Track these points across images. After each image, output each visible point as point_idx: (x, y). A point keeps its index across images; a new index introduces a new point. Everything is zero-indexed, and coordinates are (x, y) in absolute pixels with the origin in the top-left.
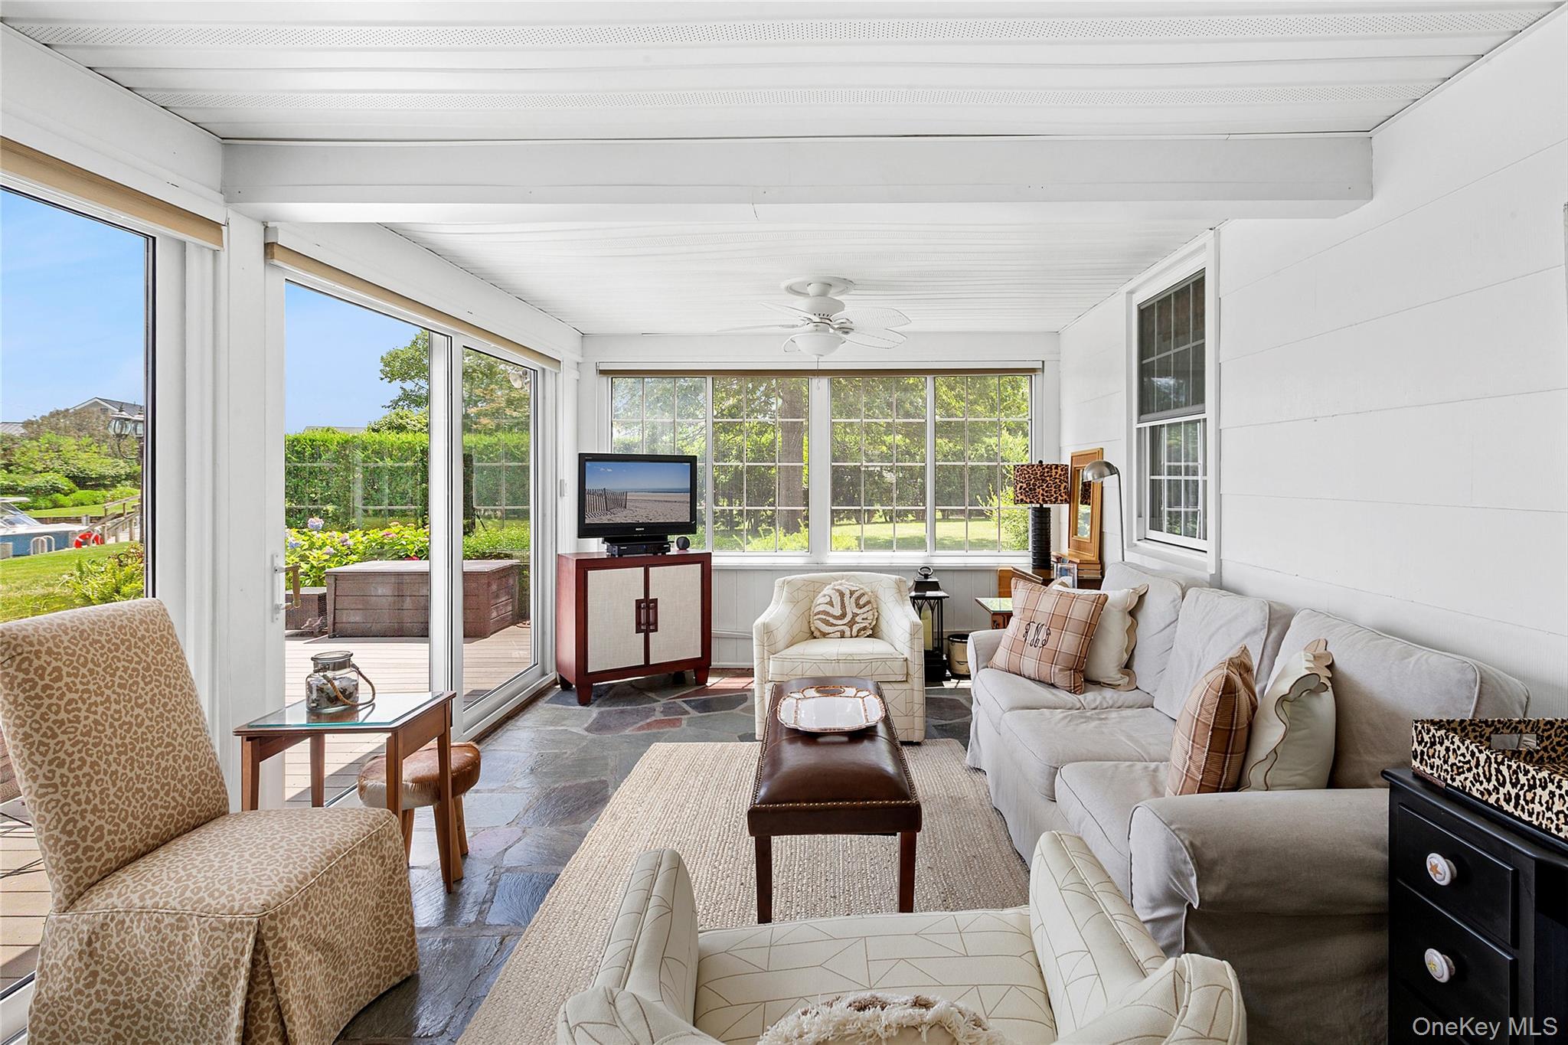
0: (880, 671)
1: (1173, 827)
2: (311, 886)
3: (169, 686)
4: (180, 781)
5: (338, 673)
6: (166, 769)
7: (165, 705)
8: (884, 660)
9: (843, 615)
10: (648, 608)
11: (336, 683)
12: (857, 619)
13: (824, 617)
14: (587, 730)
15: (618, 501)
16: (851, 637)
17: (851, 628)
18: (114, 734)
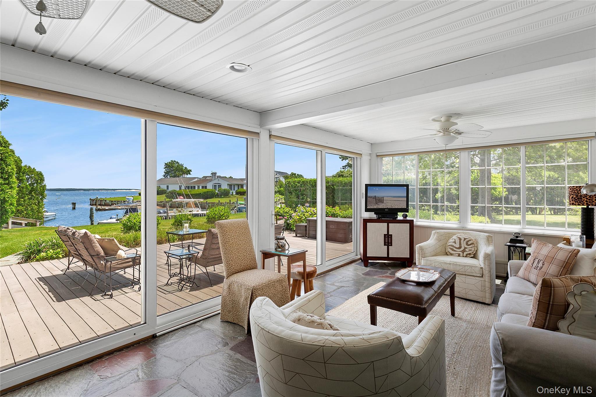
0: (469, 270)
1: (497, 332)
2: (264, 286)
3: (246, 238)
4: (247, 259)
5: (281, 241)
6: (245, 255)
7: (245, 242)
8: (471, 267)
9: (460, 248)
10: (388, 237)
11: (280, 243)
12: (466, 250)
13: (452, 247)
14: (363, 274)
15: (380, 200)
16: (463, 257)
17: (463, 253)
18: (236, 245)
